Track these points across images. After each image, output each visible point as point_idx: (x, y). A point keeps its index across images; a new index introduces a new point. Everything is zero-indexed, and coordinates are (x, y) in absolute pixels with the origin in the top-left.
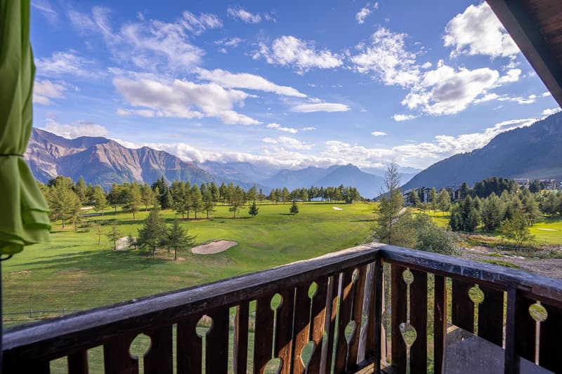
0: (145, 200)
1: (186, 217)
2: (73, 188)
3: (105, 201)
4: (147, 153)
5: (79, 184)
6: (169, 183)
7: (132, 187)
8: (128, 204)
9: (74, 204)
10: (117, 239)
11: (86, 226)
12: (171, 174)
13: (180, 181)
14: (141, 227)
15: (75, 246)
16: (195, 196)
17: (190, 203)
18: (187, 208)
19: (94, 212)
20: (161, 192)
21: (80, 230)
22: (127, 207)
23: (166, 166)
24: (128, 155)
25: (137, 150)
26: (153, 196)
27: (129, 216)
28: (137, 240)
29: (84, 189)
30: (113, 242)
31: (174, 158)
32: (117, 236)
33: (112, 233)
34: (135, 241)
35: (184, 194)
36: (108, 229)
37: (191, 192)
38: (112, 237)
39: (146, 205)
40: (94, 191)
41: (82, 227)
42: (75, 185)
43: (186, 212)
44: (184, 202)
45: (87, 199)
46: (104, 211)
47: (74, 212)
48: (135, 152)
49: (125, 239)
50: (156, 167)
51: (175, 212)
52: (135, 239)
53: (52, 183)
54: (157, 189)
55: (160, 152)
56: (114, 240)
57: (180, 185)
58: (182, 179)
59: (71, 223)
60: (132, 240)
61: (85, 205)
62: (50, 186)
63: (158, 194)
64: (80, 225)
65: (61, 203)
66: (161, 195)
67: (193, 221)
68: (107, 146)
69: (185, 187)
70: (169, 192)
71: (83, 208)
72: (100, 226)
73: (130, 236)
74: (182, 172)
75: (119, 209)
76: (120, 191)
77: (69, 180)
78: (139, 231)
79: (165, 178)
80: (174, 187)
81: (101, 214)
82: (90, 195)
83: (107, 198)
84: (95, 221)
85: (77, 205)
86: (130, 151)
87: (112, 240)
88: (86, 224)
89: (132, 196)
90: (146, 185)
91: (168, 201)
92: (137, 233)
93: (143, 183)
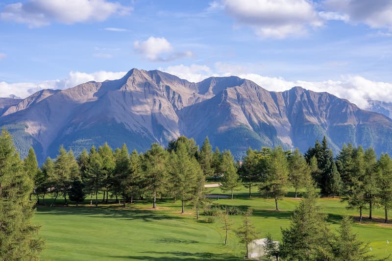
0: (294, 177)
1: (365, 214)
2: (196, 155)
3: (237, 176)
4: (299, 98)
5: (203, 149)
6: (335, 150)
7: (274, 156)
8: (268, 183)
9: (196, 179)
10: (251, 240)
11: (210, 214)
12: (340, 133)
13: (356, 146)
14: (287, 224)
15: (193, 242)
16: (385, 178)
17: (375, 189)
18: (368, 198)
19: (220, 192)
20: (322, 164)
21: (202, 218)
22: (267, 188)
23: (330, 118)
24: (271, 103)
25: (284, 94)
26: (307, 171)
27: (269, 204)
28: (281, 247)
29: (209, 156)
30: (244, 245)
31: (344, 103)
32: (249, 236)
33: (243, 230)
34: (277, 248)
35: (363, 172)
36: (237, 222)
37: (375, 168)
38: (243, 236)
39: (296, 186)
40: (221, 160)
41: (204, 214)
42: (198, 150)
43: (367, 205)
44: (362, 187)
45: (213, 171)
46: (235, 192)
47: (195, 191)
48: (280, 98)
49: (261, 242)
50: (313, 120)
51: (346, 204)
52: (277, 243)
53: (173, 146)
54: (314, 160)
55: (321, 94)
56: (246, 241)
57: (355, 155)
58: (359, 141)
59: (191, 206)
60: (271, 246)
61: (209, 180)
62: (170, 151)
63: (315, 168)
64: (202, 211)
65: (180, 176)
66: (321, 171)
67: (380, 225)
68: (240, 89)
69: (365, 157)
70: (335, 167)
71: (206, 186)
72: (227, 216)
73: (269, 239)
74: (360, 129)
75: (255, 189)
76: (257, 162)
77: (192, 143)
78: (284, 232)
79: (329, 140)
80: (343, 157)
81: (229, 197)
82: (216, 166)
83: (238, 173)
84: (222, 207)
85: (199, 180)
86: (273, 95)
87: (242, 242)
88: (210, 210)
89: (274, 171)
90: (295, 153)
91: (333, 182)
92: (281, 236)
93: (292, 150)
